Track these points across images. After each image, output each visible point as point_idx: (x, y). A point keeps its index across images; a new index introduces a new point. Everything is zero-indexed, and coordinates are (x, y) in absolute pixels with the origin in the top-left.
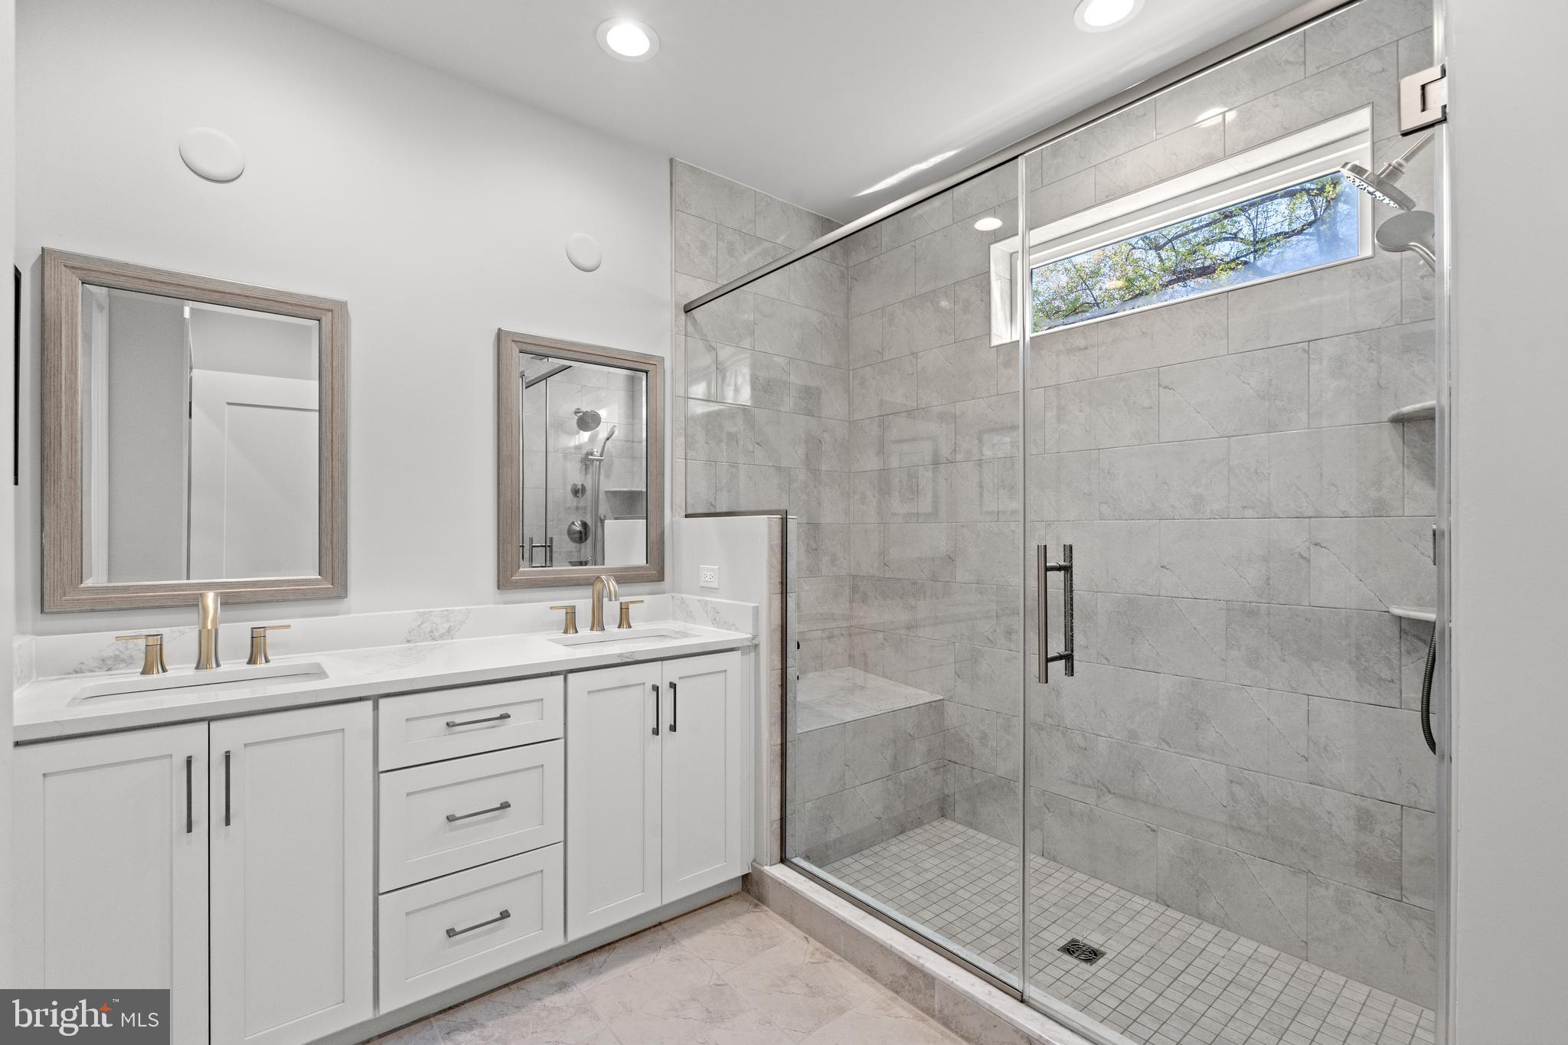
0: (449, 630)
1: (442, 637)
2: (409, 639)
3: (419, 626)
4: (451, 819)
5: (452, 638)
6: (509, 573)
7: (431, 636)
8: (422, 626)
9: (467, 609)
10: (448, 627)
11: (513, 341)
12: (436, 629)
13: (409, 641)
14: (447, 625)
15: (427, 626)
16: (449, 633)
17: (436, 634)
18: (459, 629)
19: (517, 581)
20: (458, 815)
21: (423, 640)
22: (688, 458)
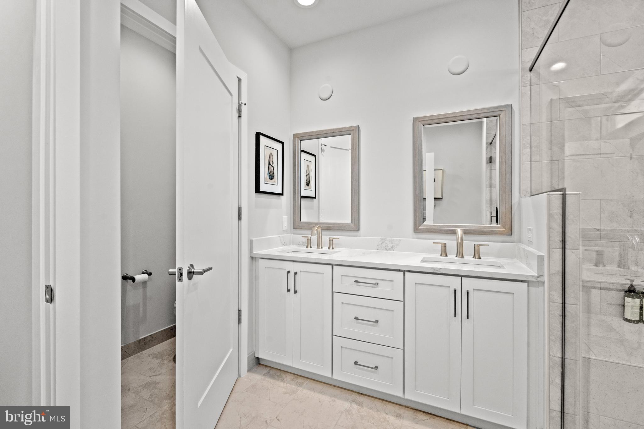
0: (392, 247)
1: (390, 249)
2: (378, 248)
3: (381, 244)
4: (356, 318)
5: (393, 251)
6: (418, 225)
7: (385, 249)
8: (382, 244)
9: (400, 239)
10: (392, 246)
11: (419, 121)
12: (388, 246)
13: (378, 249)
14: (391, 245)
15: (384, 245)
16: (392, 248)
17: (387, 248)
18: (396, 247)
19: (421, 229)
20: (359, 318)
21: (383, 250)
22: (532, 161)
